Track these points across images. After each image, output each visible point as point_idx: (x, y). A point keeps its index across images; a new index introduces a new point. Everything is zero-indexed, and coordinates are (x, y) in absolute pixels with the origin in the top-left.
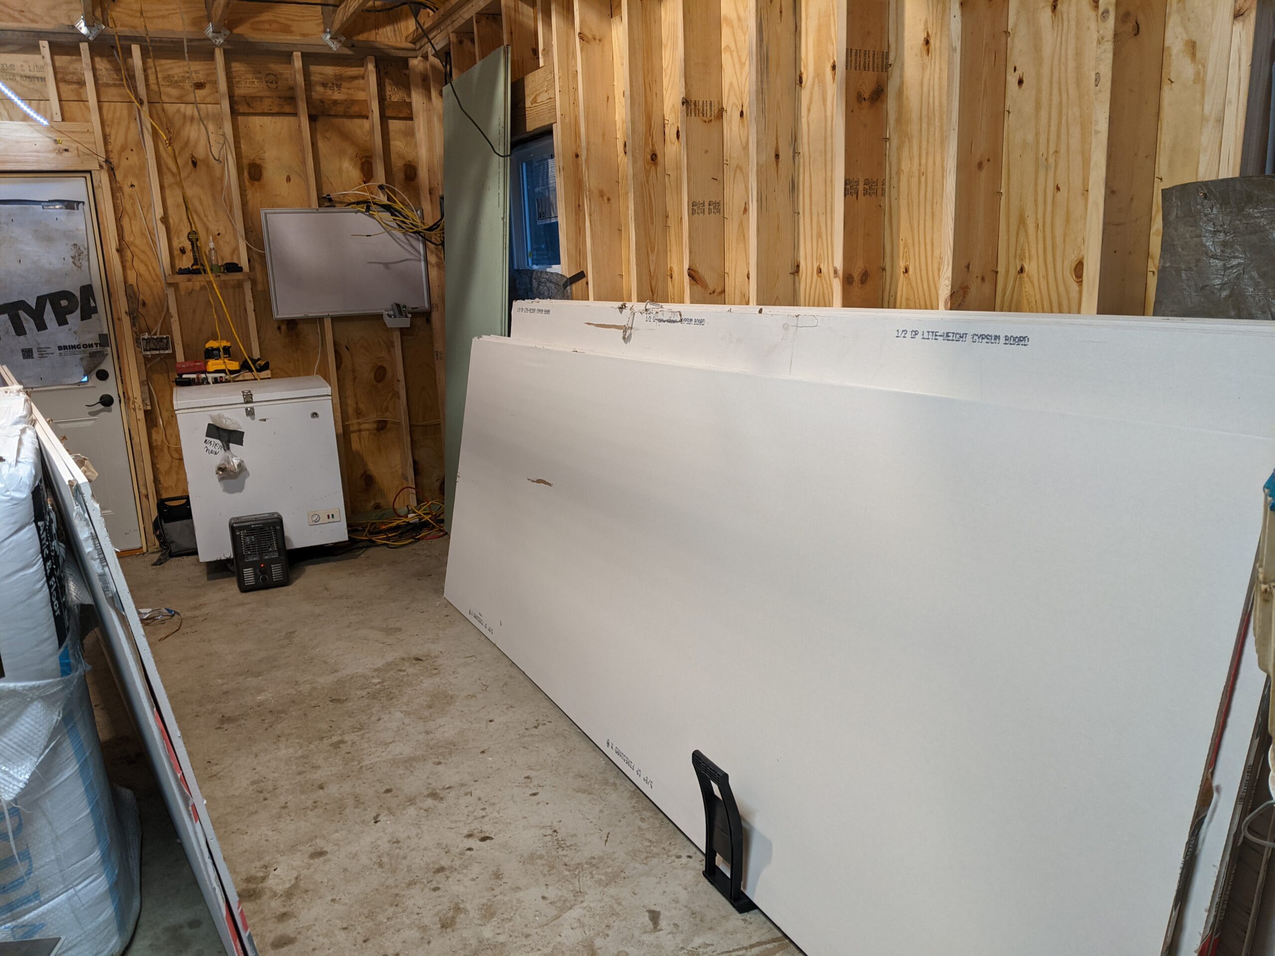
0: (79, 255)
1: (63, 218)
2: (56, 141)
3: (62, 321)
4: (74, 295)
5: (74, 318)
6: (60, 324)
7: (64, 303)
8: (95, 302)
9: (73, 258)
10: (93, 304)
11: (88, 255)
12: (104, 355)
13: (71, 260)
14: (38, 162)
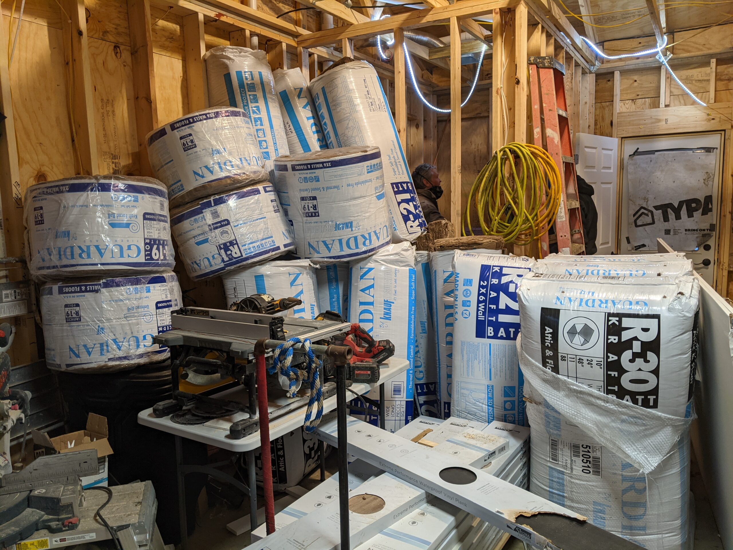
0: (708, 178)
1: (703, 157)
2: (708, 115)
3: (690, 215)
4: (700, 201)
5: (697, 214)
6: (689, 217)
7: (694, 205)
8: (712, 205)
9: (704, 180)
10: (710, 206)
11: (714, 178)
12: (710, 236)
13: (703, 181)
14: (696, 127)
